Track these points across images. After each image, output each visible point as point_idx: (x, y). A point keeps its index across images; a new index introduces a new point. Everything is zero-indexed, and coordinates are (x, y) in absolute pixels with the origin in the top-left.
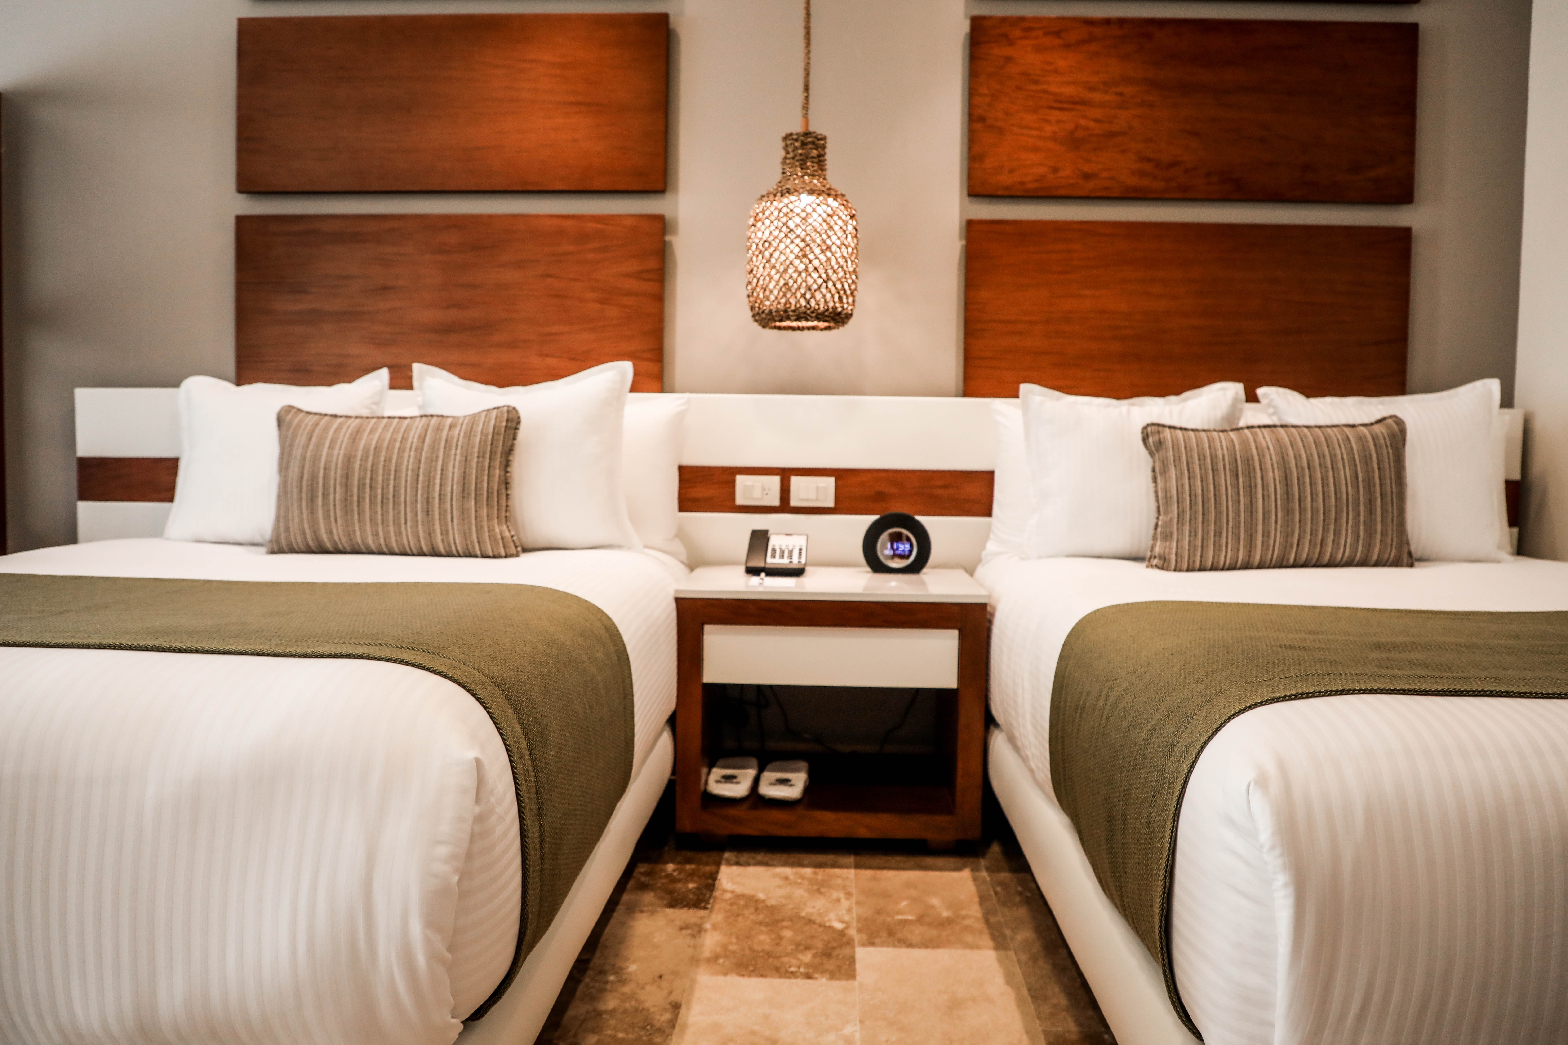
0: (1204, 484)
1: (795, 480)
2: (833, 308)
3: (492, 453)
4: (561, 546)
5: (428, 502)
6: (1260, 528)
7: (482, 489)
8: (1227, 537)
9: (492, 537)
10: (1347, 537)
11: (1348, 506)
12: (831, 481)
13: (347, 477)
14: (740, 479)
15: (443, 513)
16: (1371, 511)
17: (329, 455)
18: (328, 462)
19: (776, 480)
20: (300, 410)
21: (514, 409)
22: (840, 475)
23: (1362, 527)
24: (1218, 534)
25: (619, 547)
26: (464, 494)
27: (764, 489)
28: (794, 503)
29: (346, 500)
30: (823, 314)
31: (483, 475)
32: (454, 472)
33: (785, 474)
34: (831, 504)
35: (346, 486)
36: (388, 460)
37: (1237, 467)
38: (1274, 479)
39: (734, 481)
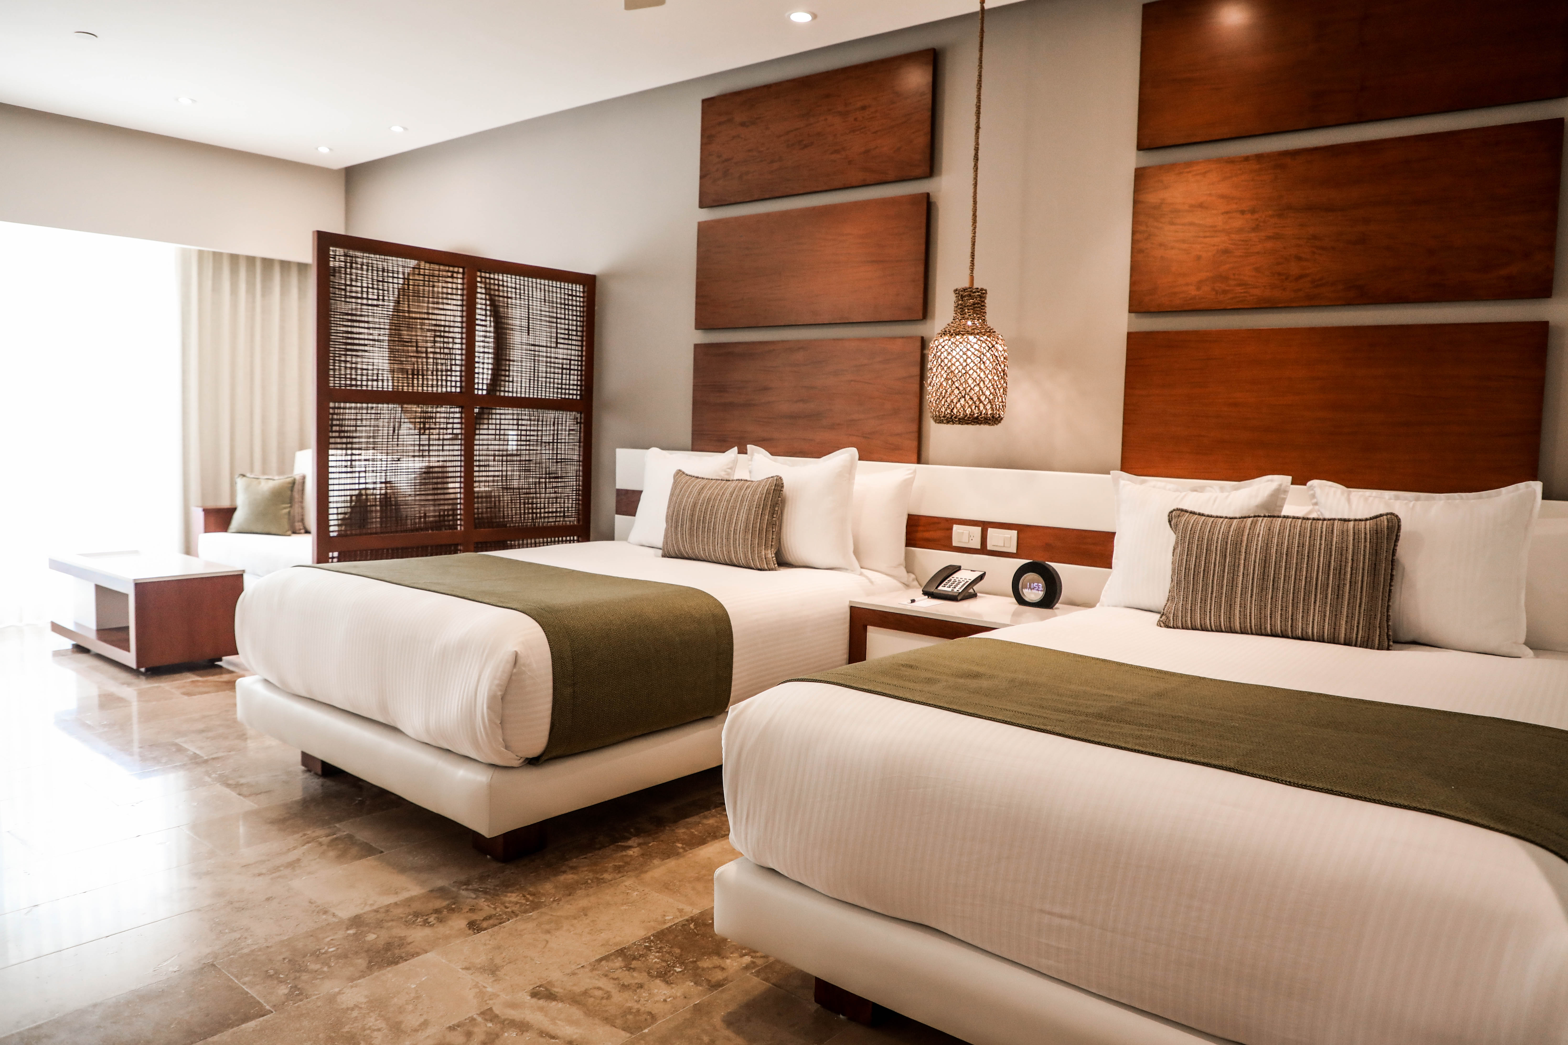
0: (1198, 561)
1: (991, 531)
2: (970, 414)
3: (765, 505)
4: (811, 565)
5: (728, 534)
6: (1238, 600)
7: (756, 527)
8: (1211, 605)
9: (760, 557)
10: (1314, 615)
11: (1316, 589)
12: (1014, 533)
13: (692, 515)
14: (956, 528)
15: (735, 540)
16: (1338, 596)
17: (687, 501)
18: (685, 506)
19: (978, 530)
20: (683, 473)
21: (780, 478)
22: (1021, 529)
23: (1328, 608)
24: (1204, 601)
25: (845, 569)
26: (746, 531)
27: (970, 536)
28: (989, 547)
29: (691, 529)
30: (963, 419)
31: (757, 519)
32: (743, 516)
33: (985, 526)
34: (1013, 550)
35: (692, 521)
36: (713, 506)
37: (1226, 549)
38: (1255, 562)
39: (951, 529)
